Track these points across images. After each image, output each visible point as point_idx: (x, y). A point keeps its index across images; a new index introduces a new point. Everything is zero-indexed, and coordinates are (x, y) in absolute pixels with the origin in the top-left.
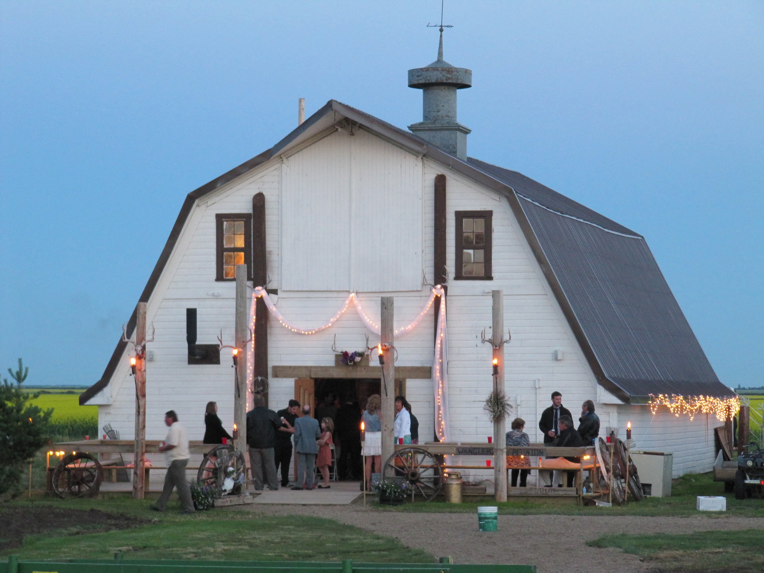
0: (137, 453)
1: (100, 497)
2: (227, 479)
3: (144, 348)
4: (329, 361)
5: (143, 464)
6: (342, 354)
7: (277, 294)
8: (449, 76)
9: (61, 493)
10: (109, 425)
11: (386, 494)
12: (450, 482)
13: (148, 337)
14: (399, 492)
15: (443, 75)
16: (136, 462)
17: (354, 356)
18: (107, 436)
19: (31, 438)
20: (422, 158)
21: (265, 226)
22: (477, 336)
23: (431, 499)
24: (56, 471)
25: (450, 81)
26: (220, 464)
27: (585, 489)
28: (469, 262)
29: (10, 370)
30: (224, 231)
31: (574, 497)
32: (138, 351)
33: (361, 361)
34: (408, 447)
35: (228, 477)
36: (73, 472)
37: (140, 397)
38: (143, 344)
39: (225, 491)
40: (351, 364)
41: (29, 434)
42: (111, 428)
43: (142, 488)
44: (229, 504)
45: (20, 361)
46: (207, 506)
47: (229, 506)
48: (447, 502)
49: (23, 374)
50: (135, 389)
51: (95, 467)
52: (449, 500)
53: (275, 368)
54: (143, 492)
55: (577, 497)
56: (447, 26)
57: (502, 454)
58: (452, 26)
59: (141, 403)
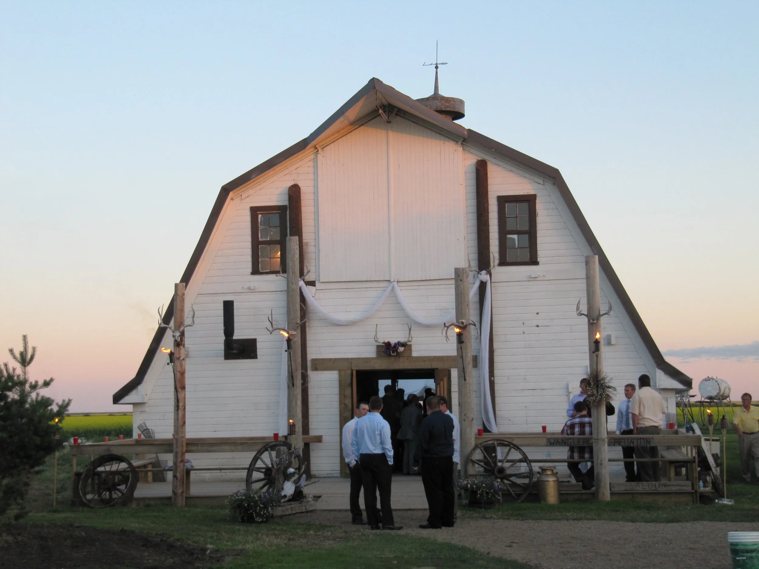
0: (176, 453)
1: (134, 506)
2: (286, 482)
3: (182, 334)
4: (369, 352)
5: (184, 466)
6: (384, 344)
7: (315, 286)
8: (447, 104)
9: (90, 501)
10: (144, 423)
11: (477, 496)
12: (544, 478)
13: (187, 321)
14: (491, 493)
15: (442, 104)
16: (175, 463)
17: (397, 346)
18: (142, 435)
19: (38, 440)
20: (462, 144)
21: (301, 217)
22: (523, 322)
23: (522, 498)
24: (83, 475)
25: (448, 109)
26: (279, 464)
27: (701, 483)
28: (514, 248)
29: (11, 351)
30: (259, 224)
31: (689, 493)
32: (177, 337)
33: (404, 351)
34: (491, 439)
35: (288, 480)
36: (103, 475)
37: (179, 390)
38: (181, 329)
39: (285, 496)
40: (394, 354)
41: (36, 433)
42: (146, 426)
43: (182, 492)
44: (290, 513)
45: (25, 337)
46: (266, 518)
47: (289, 515)
48: (542, 502)
49: (29, 356)
50: (173, 380)
51: (128, 469)
52: (545, 500)
53: (314, 361)
54: (184, 499)
55: (692, 493)
56: (442, 64)
57: (604, 445)
58: (446, 63)
59: (181, 396)
